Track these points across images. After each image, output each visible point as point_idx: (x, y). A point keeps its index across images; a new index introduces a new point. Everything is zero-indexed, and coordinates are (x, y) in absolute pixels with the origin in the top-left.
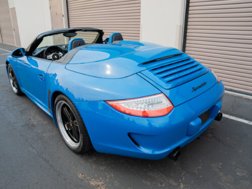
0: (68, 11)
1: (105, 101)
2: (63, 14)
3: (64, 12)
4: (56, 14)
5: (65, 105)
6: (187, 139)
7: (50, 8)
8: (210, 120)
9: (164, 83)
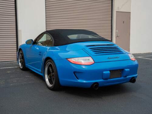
1: (66, 59)
5: (51, 65)
8: (122, 78)
9: (93, 53)
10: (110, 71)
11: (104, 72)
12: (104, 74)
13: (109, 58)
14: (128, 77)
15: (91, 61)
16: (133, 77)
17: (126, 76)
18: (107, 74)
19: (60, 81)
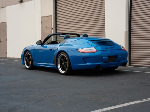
0: (56, 25)
1: (76, 50)
2: (53, 27)
3: (53, 26)
4: (47, 28)
6: (102, 63)
7: (42, 23)
8: (116, 62)
9: (95, 45)
10: (108, 56)
11: (104, 57)
12: (104, 58)
13: (106, 48)
15: (94, 50)
16: (124, 62)
17: (119, 61)
19: (72, 66)
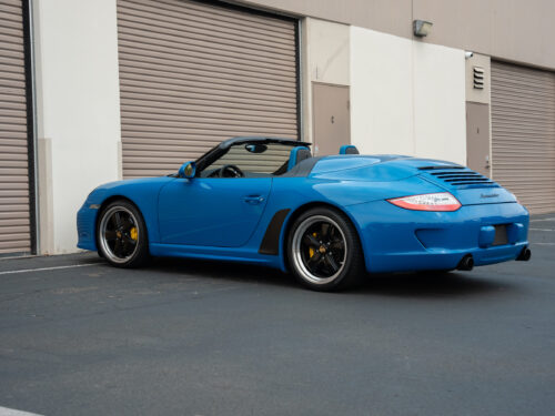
6: (476, 249)
9: (449, 186)
10: (495, 226)
11: (484, 228)
12: (485, 232)
13: (482, 196)
14: (517, 244)
15: (452, 201)
18: (491, 232)
19: (366, 259)
